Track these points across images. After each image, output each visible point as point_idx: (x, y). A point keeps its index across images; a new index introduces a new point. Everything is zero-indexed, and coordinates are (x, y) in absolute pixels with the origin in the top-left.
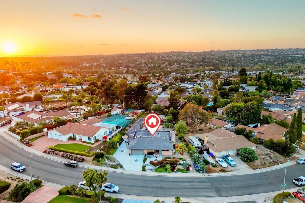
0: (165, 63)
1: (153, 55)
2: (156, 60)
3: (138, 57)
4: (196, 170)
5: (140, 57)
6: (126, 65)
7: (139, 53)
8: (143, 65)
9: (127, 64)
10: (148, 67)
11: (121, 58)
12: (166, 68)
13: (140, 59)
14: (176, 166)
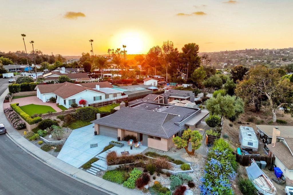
0: (277, 59)
1: (264, 51)
2: (266, 56)
3: (245, 53)
5: (246, 54)
6: (227, 60)
7: (246, 49)
8: (248, 61)
9: (229, 60)
10: (253, 62)
11: (224, 54)
12: (278, 64)
13: (247, 56)
14: (157, 177)
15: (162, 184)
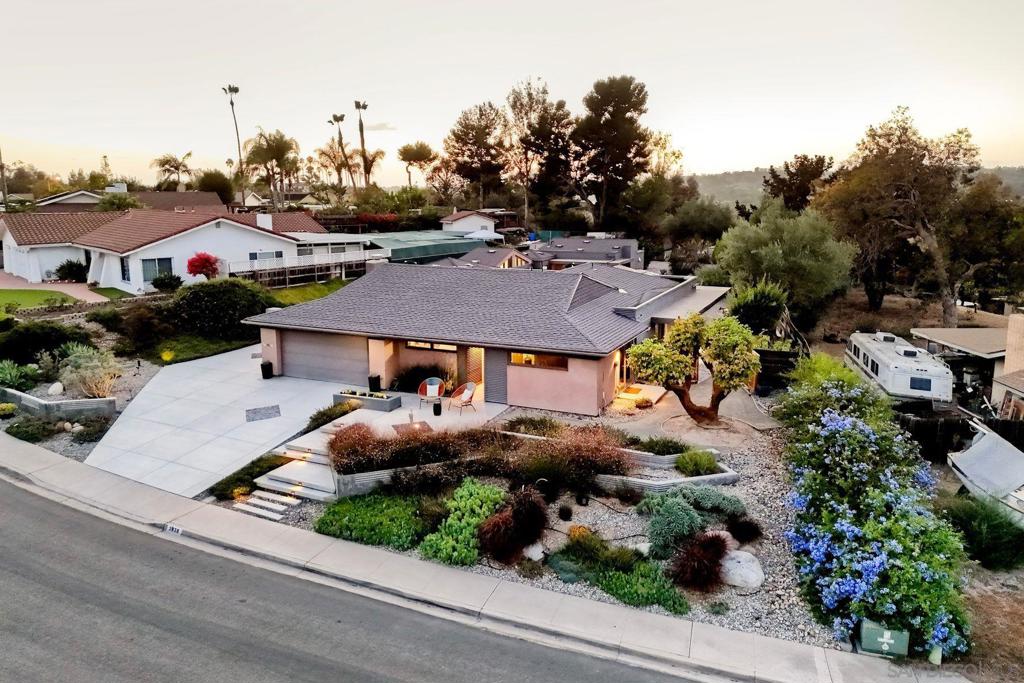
4: (812, 595)
14: (576, 508)
15: (607, 535)
